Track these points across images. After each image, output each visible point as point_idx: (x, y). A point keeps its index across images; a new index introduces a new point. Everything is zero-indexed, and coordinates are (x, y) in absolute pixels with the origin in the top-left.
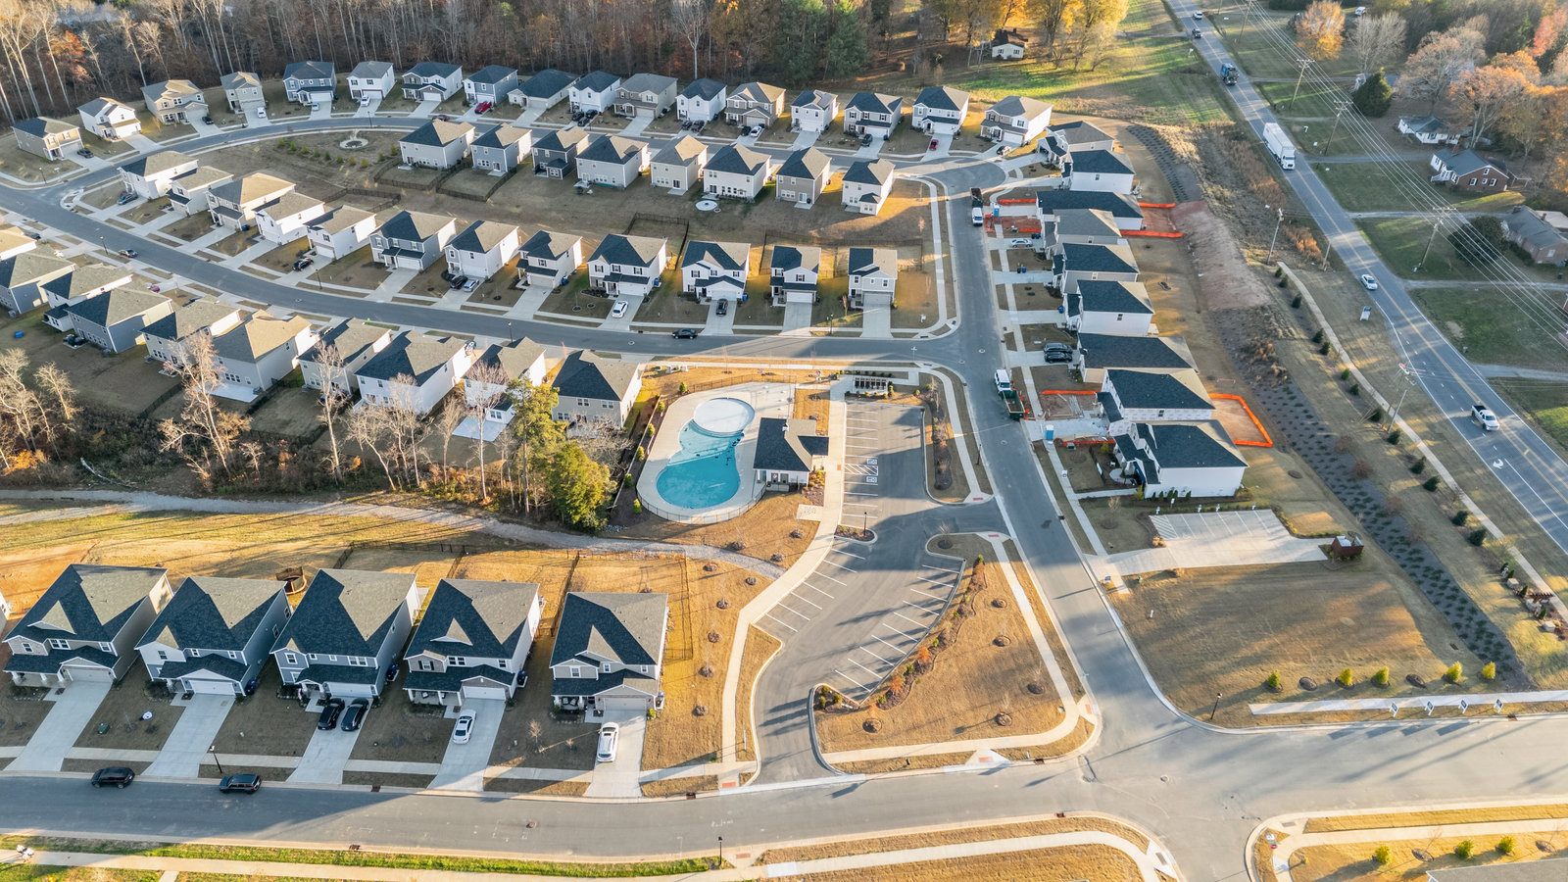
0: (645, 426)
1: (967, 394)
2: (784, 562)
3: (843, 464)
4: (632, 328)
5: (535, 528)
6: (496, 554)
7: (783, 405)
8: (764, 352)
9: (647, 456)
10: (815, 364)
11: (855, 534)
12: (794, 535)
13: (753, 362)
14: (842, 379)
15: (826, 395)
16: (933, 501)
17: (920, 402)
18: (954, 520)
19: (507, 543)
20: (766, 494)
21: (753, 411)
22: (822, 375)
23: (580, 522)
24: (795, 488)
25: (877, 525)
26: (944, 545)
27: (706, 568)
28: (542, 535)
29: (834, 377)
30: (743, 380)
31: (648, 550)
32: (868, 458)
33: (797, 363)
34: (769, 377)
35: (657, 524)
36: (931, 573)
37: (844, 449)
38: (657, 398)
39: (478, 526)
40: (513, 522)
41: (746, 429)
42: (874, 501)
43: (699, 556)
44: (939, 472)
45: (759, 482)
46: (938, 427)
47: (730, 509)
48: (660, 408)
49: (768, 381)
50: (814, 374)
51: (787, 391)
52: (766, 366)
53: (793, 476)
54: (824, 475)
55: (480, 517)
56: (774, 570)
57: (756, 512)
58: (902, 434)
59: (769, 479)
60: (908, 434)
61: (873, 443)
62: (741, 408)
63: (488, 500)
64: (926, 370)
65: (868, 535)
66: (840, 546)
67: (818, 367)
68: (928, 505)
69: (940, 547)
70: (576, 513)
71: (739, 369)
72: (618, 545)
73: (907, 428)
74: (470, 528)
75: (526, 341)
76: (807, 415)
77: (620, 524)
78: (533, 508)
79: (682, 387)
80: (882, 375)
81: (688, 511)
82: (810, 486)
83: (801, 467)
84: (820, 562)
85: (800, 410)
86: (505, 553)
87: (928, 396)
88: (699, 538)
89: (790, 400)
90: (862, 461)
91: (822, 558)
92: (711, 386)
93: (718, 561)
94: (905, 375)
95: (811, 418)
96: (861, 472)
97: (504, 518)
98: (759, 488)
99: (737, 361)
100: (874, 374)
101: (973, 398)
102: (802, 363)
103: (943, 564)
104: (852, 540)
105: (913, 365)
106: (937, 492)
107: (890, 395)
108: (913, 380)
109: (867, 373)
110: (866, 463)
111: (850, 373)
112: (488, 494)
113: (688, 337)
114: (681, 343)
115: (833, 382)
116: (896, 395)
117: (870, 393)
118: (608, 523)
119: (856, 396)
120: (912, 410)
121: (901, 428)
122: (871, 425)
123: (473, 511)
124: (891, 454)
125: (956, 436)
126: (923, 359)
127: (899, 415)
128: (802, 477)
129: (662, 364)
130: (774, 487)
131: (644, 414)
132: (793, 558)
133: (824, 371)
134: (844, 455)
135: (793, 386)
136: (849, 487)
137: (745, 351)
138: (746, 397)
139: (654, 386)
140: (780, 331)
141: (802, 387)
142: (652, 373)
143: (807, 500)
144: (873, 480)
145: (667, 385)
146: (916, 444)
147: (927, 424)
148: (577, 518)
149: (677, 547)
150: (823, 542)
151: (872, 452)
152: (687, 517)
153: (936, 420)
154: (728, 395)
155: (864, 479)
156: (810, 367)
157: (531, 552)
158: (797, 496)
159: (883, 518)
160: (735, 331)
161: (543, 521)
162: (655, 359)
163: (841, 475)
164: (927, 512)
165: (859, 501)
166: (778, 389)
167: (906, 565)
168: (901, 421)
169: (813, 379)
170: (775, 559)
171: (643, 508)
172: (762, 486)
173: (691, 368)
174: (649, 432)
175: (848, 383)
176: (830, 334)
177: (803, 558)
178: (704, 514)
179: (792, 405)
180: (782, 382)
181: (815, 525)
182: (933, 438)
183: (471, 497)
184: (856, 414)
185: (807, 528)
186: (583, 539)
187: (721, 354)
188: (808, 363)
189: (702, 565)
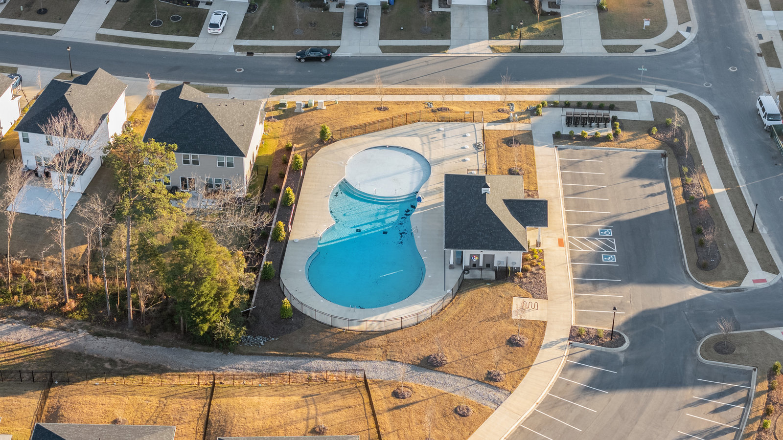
0: (278, 191)
1: (722, 131)
2: (505, 381)
3: (565, 237)
4: (237, 48)
5: (144, 343)
6: (97, 381)
7: (469, 154)
8: (430, 78)
9: (288, 234)
10: (504, 92)
11: (597, 337)
12: (513, 342)
13: (414, 92)
14: (545, 113)
15: (527, 138)
16: (697, 285)
17: (658, 143)
18: (730, 312)
19: (107, 366)
20: (464, 285)
21: (427, 166)
22: (516, 109)
23: (209, 332)
24: (504, 275)
25: (626, 324)
26: (723, 348)
27: (395, 394)
28: (155, 353)
29: (534, 112)
30: (408, 120)
31: (308, 370)
32: (598, 227)
33: (477, 92)
34: (442, 115)
35: (317, 332)
36: (710, 390)
37: (564, 216)
38: (289, 149)
39: (63, 342)
40: (111, 335)
41: (422, 190)
42: (616, 289)
43: (383, 376)
44: (701, 244)
45: (451, 267)
46: (690, 180)
47: (418, 308)
48: (296, 164)
49: (443, 120)
50: (506, 108)
51: (471, 134)
52: (437, 98)
53: (501, 257)
54: (541, 254)
55: (63, 329)
56: (492, 393)
57: (453, 311)
58: (640, 192)
59: (466, 262)
60: (649, 191)
61: (602, 206)
62: (410, 161)
63: (72, 304)
64: (661, 98)
65: (615, 338)
66: (579, 356)
67: (510, 98)
68: (692, 292)
69: (718, 351)
70: (205, 321)
71: (397, 103)
72: (266, 364)
73: (647, 182)
74: (52, 346)
75: (101, 74)
76: (505, 168)
77: (265, 335)
78: (137, 313)
79: (323, 133)
80: (601, 107)
81: (356, 313)
82: (525, 270)
83: (513, 244)
84: (553, 380)
85: (494, 160)
86: (109, 381)
87: (669, 135)
88: (378, 351)
89: (477, 146)
90: (591, 232)
91: (557, 375)
92: (364, 129)
93: (410, 383)
94: (631, 107)
95: (511, 172)
96: (592, 248)
97: (98, 329)
98: (454, 277)
99: (394, 92)
100: (590, 106)
101: (730, 136)
102: (484, 92)
103: (725, 376)
104: (594, 347)
105: (640, 91)
106: (702, 273)
107: (616, 135)
108: (644, 113)
109: (579, 105)
110: (596, 235)
111: (555, 105)
112: (72, 295)
113: (318, 59)
114: (310, 69)
115: (534, 119)
116: (624, 135)
117: (589, 132)
118: (247, 333)
119: (570, 138)
120: (649, 156)
121: (638, 182)
122: (595, 179)
123: (52, 321)
124: (630, 221)
125: (716, 191)
126: (653, 82)
127: (631, 163)
128: (514, 259)
129: (288, 100)
130: (474, 274)
131: (274, 173)
132: (517, 375)
133: (519, 103)
134: (565, 225)
135: (479, 126)
136: (579, 270)
137: (401, 76)
138: (414, 144)
139: (280, 132)
140: (447, 47)
141: (492, 127)
142: (276, 113)
143: (523, 291)
144: (611, 259)
145: (299, 130)
146: (661, 204)
147: (673, 176)
148: (206, 327)
149: (349, 365)
150: (554, 351)
151: (604, 218)
152: (358, 322)
153: (685, 169)
154: (389, 142)
155: (597, 257)
156: (497, 98)
157: (146, 378)
158: (508, 285)
159: (632, 313)
160: (384, 49)
161: (153, 333)
162: (276, 92)
163: (564, 254)
164: (692, 302)
165: (595, 290)
166: (458, 131)
167: (675, 381)
168: (636, 173)
169: (506, 116)
170: (491, 379)
171: (294, 309)
172: (457, 273)
173: (329, 104)
174: (287, 198)
175: (555, 119)
176: (518, 49)
177: (531, 374)
178: (380, 317)
179: (481, 154)
180: (461, 120)
181: (540, 327)
182: (685, 195)
183: (47, 300)
184: (573, 164)
185: (529, 331)
186: (215, 357)
187: (371, 81)
188: (494, 92)
189: (389, 391)
